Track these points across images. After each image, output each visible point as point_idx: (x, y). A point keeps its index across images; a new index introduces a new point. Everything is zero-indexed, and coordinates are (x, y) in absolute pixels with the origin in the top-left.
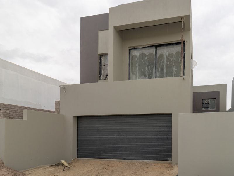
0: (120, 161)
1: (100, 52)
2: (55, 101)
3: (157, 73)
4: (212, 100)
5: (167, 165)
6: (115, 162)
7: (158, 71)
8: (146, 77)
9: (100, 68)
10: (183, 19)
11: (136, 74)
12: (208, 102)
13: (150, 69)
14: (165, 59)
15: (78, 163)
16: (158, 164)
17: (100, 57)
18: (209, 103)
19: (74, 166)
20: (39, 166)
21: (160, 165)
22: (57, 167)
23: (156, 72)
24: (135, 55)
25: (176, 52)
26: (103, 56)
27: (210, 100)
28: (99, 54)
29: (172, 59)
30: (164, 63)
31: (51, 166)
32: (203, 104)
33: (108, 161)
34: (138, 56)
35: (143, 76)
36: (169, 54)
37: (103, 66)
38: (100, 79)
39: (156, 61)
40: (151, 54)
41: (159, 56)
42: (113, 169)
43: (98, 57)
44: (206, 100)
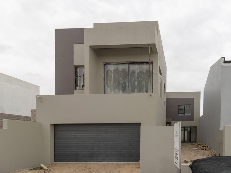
0: (96, 164)
1: (76, 63)
2: (31, 110)
3: (130, 87)
4: (188, 106)
5: (137, 165)
6: (92, 165)
7: (131, 85)
8: (120, 90)
9: (76, 78)
10: (150, 46)
11: (111, 87)
12: (184, 107)
13: (124, 84)
14: (137, 75)
15: (56, 166)
16: (130, 165)
17: (76, 68)
18: (184, 109)
19: (53, 169)
20: (19, 170)
21: (131, 165)
22: (36, 170)
23: (128, 86)
24: (110, 70)
25: (147, 70)
26: (78, 67)
27: (186, 106)
28: (75, 66)
29: (142, 76)
30: (136, 78)
31: (29, 170)
32: (179, 109)
33: (85, 164)
34: (112, 71)
35: (117, 90)
36: (140, 71)
37: (79, 77)
38: (76, 89)
39: (128, 77)
40: (124, 70)
41: (131, 73)
42: (90, 170)
43: (74, 69)
44: (182, 106)
